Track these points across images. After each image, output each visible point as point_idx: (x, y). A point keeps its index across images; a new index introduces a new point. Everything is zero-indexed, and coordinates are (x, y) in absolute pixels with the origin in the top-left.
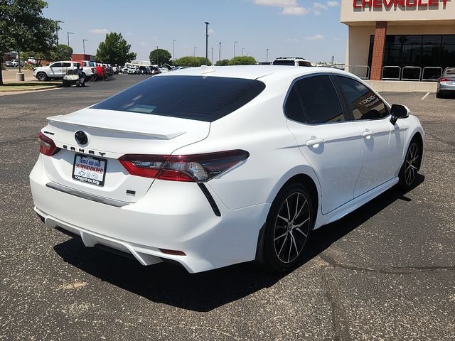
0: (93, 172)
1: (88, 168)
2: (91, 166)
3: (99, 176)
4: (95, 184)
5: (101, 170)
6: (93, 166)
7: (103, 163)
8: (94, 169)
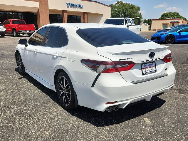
0: (151, 68)
1: (148, 68)
2: (149, 66)
3: (154, 69)
4: (154, 72)
5: (153, 66)
6: (150, 66)
7: (154, 63)
8: (151, 67)
